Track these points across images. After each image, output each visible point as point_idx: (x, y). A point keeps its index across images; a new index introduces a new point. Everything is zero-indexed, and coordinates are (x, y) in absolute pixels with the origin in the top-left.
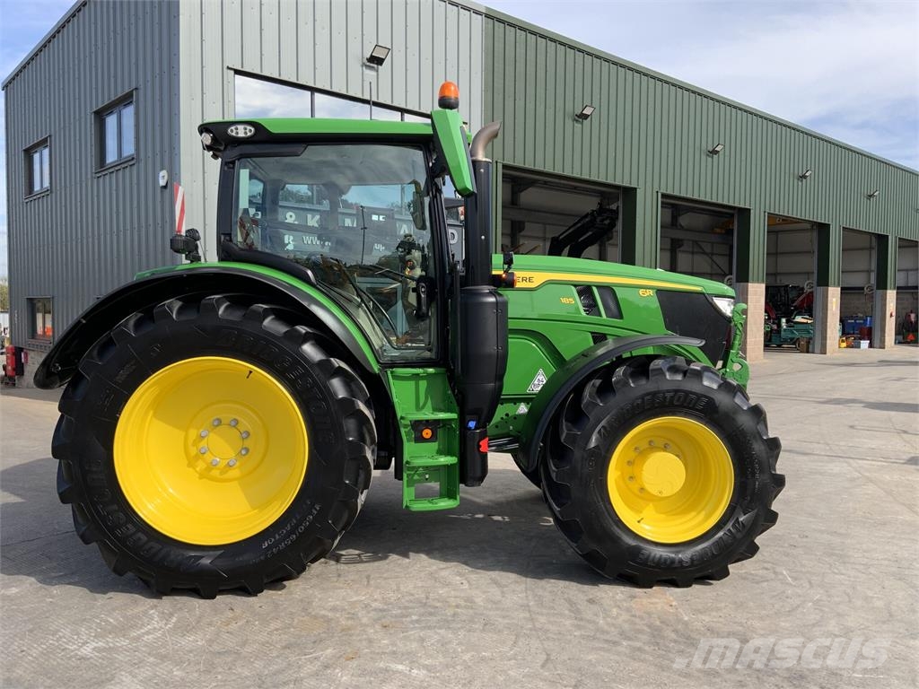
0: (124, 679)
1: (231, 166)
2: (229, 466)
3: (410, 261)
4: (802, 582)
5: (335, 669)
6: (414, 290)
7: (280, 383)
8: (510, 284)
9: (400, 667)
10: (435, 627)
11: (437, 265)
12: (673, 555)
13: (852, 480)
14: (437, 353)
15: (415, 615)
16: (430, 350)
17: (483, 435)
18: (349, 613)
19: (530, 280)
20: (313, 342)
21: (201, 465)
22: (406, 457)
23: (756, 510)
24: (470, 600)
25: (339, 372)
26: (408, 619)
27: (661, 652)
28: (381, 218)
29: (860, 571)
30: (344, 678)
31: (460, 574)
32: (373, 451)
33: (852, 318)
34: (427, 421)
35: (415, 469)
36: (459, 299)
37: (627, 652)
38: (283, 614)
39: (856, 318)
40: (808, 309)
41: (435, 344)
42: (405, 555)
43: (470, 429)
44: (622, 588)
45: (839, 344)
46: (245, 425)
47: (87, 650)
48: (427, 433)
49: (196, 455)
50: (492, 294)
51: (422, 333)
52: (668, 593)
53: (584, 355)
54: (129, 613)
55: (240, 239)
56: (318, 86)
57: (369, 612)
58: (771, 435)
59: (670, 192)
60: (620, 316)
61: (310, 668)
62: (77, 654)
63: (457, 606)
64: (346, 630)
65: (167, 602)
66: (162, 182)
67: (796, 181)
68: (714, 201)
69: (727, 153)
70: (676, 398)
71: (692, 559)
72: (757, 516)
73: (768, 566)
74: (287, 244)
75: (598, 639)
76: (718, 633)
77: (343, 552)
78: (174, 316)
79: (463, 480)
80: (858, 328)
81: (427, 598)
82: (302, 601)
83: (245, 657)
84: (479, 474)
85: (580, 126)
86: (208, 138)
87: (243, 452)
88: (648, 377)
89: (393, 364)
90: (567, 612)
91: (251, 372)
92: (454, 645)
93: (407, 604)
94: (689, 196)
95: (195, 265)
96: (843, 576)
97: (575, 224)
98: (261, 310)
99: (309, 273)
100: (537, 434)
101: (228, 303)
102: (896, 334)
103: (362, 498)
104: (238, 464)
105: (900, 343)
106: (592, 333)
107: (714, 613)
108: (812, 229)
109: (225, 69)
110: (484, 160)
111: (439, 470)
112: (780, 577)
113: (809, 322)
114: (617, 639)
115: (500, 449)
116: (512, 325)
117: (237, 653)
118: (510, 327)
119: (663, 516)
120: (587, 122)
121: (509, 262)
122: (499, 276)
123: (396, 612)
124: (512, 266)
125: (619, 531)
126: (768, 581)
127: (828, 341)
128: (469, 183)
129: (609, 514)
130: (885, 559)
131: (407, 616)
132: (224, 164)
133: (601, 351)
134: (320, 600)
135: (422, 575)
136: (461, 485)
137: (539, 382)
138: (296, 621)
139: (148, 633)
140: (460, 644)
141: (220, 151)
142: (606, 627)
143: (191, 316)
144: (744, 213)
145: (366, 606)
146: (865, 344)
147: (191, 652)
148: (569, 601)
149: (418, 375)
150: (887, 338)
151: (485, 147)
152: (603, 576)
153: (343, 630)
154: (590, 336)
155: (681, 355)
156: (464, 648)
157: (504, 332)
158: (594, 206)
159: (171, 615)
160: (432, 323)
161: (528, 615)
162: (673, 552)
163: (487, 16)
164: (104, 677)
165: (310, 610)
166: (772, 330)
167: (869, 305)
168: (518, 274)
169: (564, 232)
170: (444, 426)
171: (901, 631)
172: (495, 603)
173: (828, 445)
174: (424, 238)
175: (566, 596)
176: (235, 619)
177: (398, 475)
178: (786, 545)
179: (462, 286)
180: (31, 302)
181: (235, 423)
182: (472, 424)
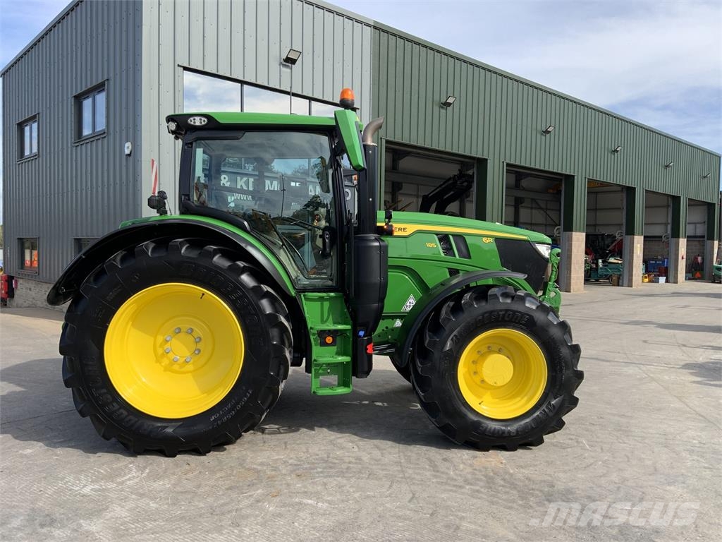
0: (115, 509)
1: (190, 145)
2: (186, 362)
3: (317, 215)
4: (596, 448)
5: (264, 502)
6: (321, 236)
7: (225, 302)
8: (389, 233)
9: (310, 502)
10: (334, 476)
11: (338, 219)
12: (504, 428)
13: (641, 379)
14: (337, 282)
15: (320, 468)
16: (332, 280)
17: (369, 342)
18: (273, 467)
19: (404, 230)
20: (248, 273)
21: (165, 362)
22: (314, 357)
23: (562, 396)
24: (359, 459)
25: (267, 295)
26: (315, 471)
27: (493, 493)
28: (298, 184)
29: (638, 442)
30: (271, 509)
31: (352, 442)
32: (290, 352)
33: (653, 259)
34: (329, 331)
35: (320, 365)
36: (353, 243)
37: (469, 492)
38: (225, 467)
39: (656, 260)
40: (619, 252)
41: (335, 275)
42: (312, 428)
43: (360, 336)
44: (467, 451)
45: (643, 280)
46: (198, 332)
47: (87, 490)
48: (329, 340)
49: (163, 354)
50: (376, 240)
51: (326, 267)
52: (500, 455)
53: (442, 284)
54: (114, 466)
55: (195, 198)
56: (246, 79)
57: (287, 466)
58: (574, 343)
59: (512, 162)
60: (469, 257)
61: (246, 502)
62: (80, 493)
63: (350, 463)
64: (271, 478)
65: (141, 459)
66: (127, 151)
67: (609, 154)
68: (546, 169)
69: (557, 133)
70: (507, 315)
71: (517, 431)
72: (563, 400)
73: (573, 437)
74: (230, 203)
75: (449, 484)
76: (533, 481)
77: (267, 427)
78: (150, 254)
79: (355, 374)
80: (657, 268)
81: (328, 457)
82: (238, 458)
83: (200, 495)
84: (366, 369)
85: (445, 111)
86: (173, 126)
87: (196, 352)
88: (487, 301)
89: (304, 290)
90: (427, 467)
91: (203, 294)
92: (347, 488)
93: (313, 461)
94: (528, 165)
95: (163, 217)
96: (625, 445)
97: (440, 186)
98: (212, 250)
99: (246, 223)
100: (407, 342)
101: (188, 245)
102: (686, 273)
103: (282, 386)
104: (192, 361)
105: (689, 279)
106: (449, 269)
107: (531, 468)
108: (622, 191)
109: (176, 66)
110: (372, 144)
111: (337, 366)
112: (581, 445)
113: (620, 262)
114: (461, 484)
115: (381, 353)
116: (391, 262)
117: (194, 492)
118: (389, 264)
119: (497, 400)
120: (450, 109)
121: (389, 217)
122: (382, 227)
123: (306, 466)
124: (392, 220)
125: (466, 411)
126: (571, 447)
127: (634, 278)
128: (360, 161)
129: (459, 398)
130: (658, 433)
131: (314, 469)
132: (185, 144)
133: (455, 281)
134: (251, 458)
135: (324, 442)
136: (353, 377)
137: (410, 303)
138: (235, 472)
139: (129, 479)
140: (352, 487)
141: (181, 134)
142: (455, 477)
143: (162, 253)
144: (570, 179)
145: (285, 462)
146: (662, 279)
147: (162, 491)
148: (429, 459)
149: (323, 297)
150: (679, 275)
151: (373, 135)
152: (453, 443)
153: (269, 478)
154: (447, 271)
155: (512, 285)
156: (354, 489)
157: (385, 267)
158: (456, 173)
159: (145, 468)
160: (333, 261)
161: (399, 468)
162: (503, 426)
163: (375, 28)
164: (101, 507)
165: (245, 465)
166: (591, 268)
167: (666, 250)
168: (396, 226)
169: (433, 191)
170: (341, 334)
171: (662, 480)
172: (376, 460)
173: (626, 354)
174: (328, 198)
175: (427, 456)
176: (191, 471)
177: (308, 369)
178: (588, 423)
179: (355, 234)
180: (21, 242)
181: (191, 331)
182: (362, 333)
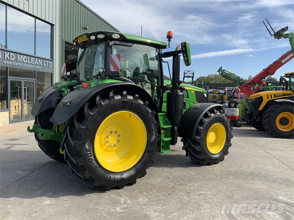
1: (110, 47)
21: (105, 147)
22: (162, 139)
48: (163, 131)
60: (188, 98)
78: (115, 98)
85: (84, 31)
91: (130, 116)
170: (165, 129)
181: (116, 132)
182: (176, 128)
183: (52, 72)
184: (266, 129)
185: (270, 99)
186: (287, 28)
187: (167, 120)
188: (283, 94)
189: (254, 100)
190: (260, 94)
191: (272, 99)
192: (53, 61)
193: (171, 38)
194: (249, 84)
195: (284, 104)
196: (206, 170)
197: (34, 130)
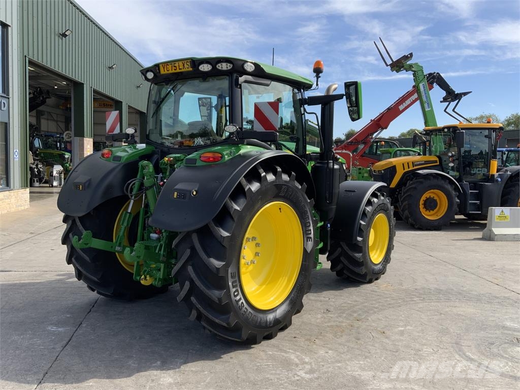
46: (258, 239)
91: (280, 209)
120: (64, 39)
181: (255, 239)
182: (329, 225)
183: (6, 121)
184: (403, 218)
185: (406, 169)
186: (411, 54)
187: (313, 212)
188: (425, 162)
189: (383, 172)
190: (391, 162)
191: (409, 169)
192: (9, 98)
193: (321, 72)
194: (351, 144)
195: (432, 178)
196: (372, 291)
197: (85, 244)
